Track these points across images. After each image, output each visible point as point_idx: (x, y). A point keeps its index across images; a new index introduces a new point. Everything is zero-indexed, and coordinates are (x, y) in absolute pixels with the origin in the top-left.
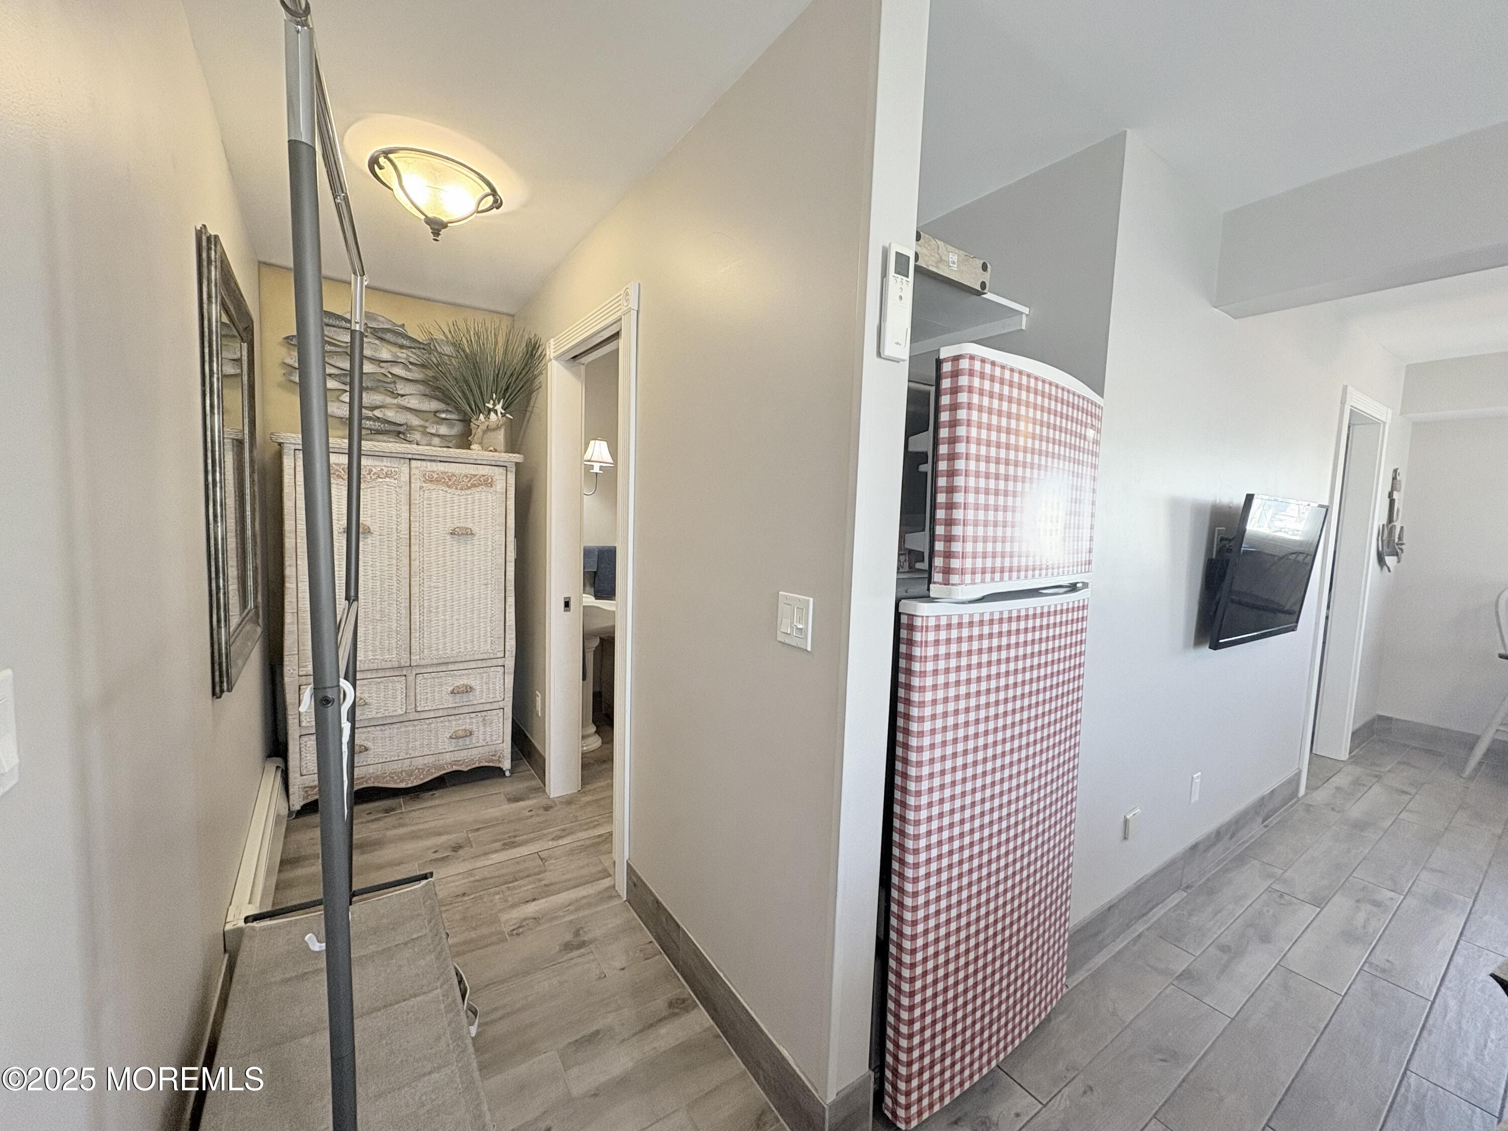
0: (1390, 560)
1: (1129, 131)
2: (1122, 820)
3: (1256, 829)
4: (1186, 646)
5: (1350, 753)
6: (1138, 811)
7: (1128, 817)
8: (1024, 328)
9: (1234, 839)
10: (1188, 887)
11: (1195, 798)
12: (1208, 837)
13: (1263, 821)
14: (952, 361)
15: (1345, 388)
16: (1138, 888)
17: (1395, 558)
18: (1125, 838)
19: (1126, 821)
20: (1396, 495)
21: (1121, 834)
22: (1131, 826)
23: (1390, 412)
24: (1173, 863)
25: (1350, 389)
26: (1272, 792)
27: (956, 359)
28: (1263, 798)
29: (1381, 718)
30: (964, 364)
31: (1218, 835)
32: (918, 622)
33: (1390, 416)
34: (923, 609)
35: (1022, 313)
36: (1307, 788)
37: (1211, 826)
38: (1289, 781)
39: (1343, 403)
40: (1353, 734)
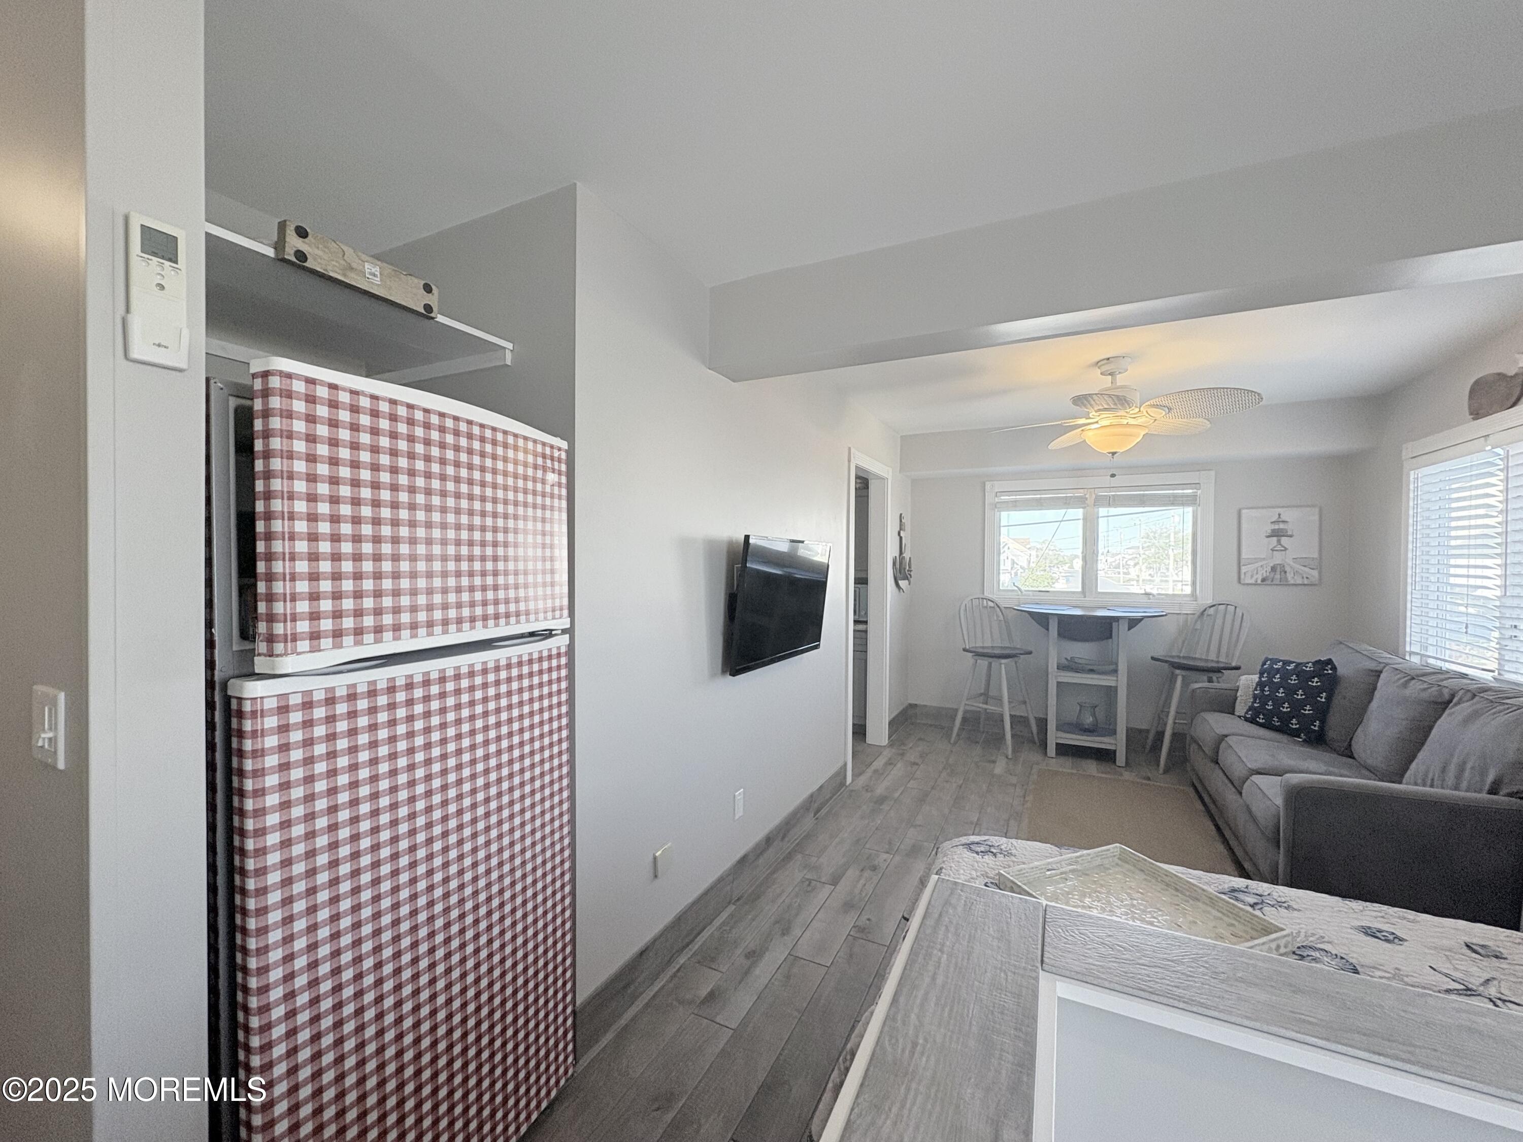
0: (902, 583)
1: (578, 184)
2: (651, 858)
3: (808, 822)
4: (713, 676)
5: (889, 738)
6: (669, 844)
7: (657, 854)
8: (509, 362)
9: (787, 839)
10: (738, 899)
11: (739, 813)
12: (757, 845)
13: (815, 815)
14: (262, 377)
15: (850, 449)
16: (679, 920)
17: (907, 581)
18: (656, 876)
19: (655, 858)
20: (902, 534)
21: (652, 875)
22: (659, 864)
23: (890, 470)
24: (720, 880)
25: (853, 450)
26: (821, 787)
27: (266, 375)
28: (812, 796)
29: (912, 706)
30: (275, 382)
31: (768, 841)
32: (247, 707)
33: (891, 473)
34: (253, 689)
35: (505, 348)
36: (853, 775)
37: (759, 835)
38: (837, 774)
39: (849, 461)
40: (890, 723)
